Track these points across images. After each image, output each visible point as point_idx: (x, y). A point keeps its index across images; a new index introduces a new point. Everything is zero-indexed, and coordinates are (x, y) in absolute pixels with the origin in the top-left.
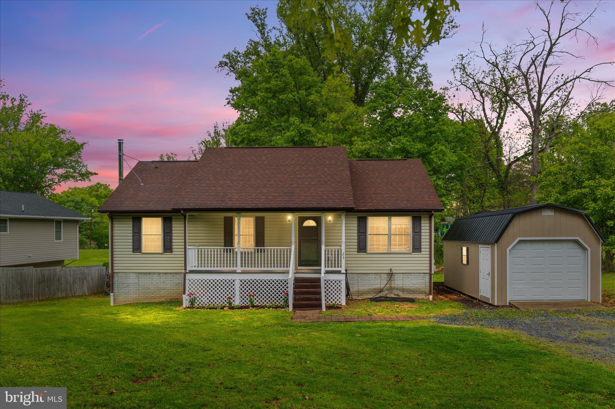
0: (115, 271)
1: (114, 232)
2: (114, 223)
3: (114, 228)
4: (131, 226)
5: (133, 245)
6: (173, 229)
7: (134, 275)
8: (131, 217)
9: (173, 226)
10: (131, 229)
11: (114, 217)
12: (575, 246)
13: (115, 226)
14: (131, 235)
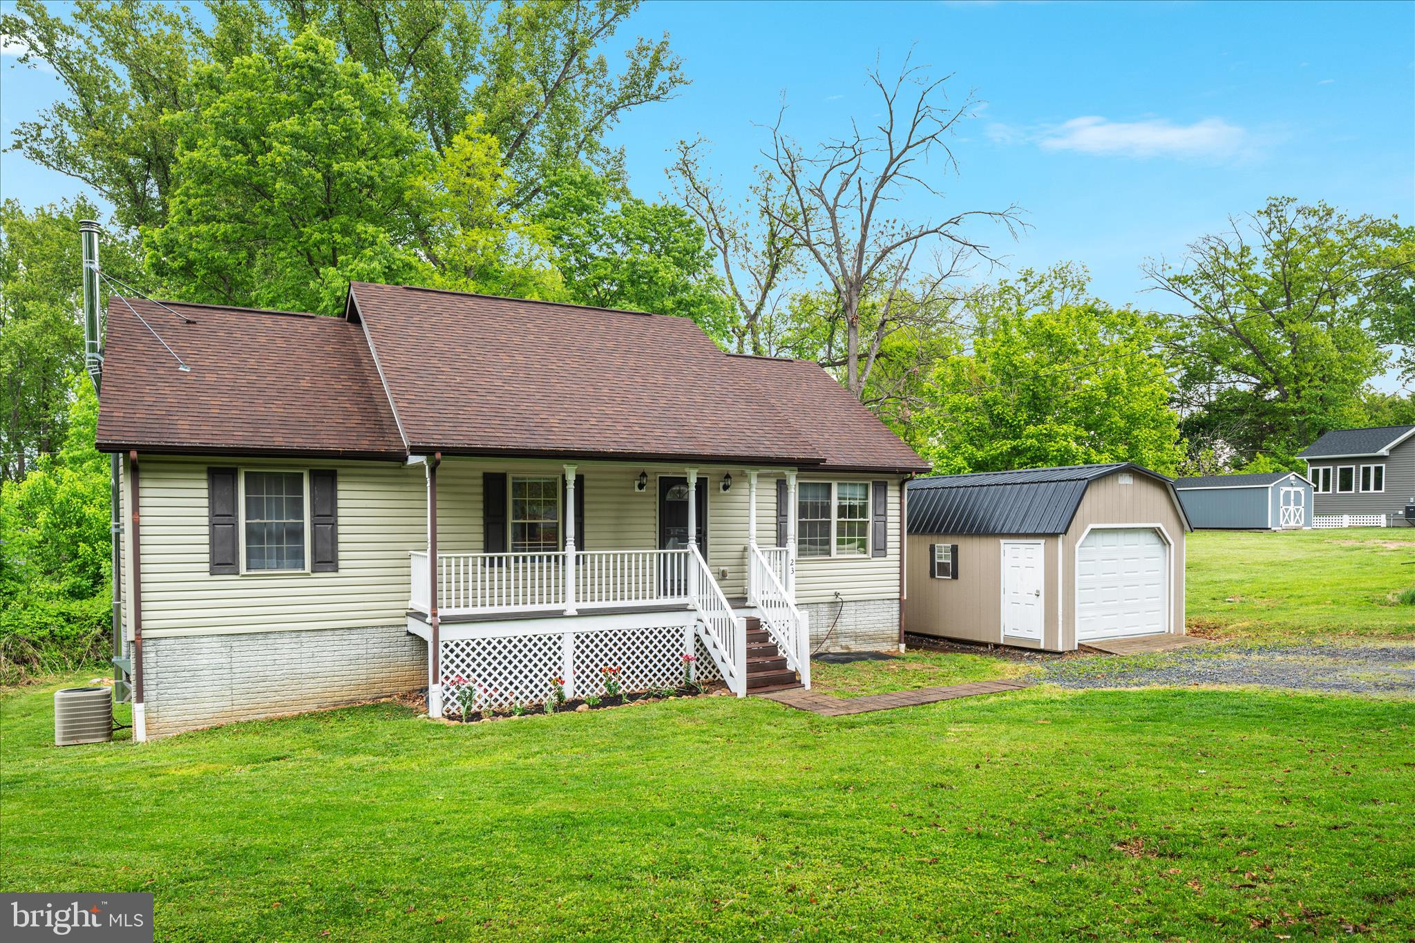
0: (145, 634)
1: (143, 511)
2: (143, 484)
3: (143, 502)
4: (205, 493)
5: (212, 553)
6: (340, 503)
7: (215, 643)
8: (204, 467)
9: (340, 495)
10: (205, 502)
11: (142, 466)
12: (1151, 538)
13: (143, 493)
14: (206, 521)
